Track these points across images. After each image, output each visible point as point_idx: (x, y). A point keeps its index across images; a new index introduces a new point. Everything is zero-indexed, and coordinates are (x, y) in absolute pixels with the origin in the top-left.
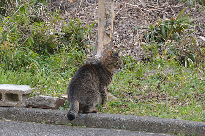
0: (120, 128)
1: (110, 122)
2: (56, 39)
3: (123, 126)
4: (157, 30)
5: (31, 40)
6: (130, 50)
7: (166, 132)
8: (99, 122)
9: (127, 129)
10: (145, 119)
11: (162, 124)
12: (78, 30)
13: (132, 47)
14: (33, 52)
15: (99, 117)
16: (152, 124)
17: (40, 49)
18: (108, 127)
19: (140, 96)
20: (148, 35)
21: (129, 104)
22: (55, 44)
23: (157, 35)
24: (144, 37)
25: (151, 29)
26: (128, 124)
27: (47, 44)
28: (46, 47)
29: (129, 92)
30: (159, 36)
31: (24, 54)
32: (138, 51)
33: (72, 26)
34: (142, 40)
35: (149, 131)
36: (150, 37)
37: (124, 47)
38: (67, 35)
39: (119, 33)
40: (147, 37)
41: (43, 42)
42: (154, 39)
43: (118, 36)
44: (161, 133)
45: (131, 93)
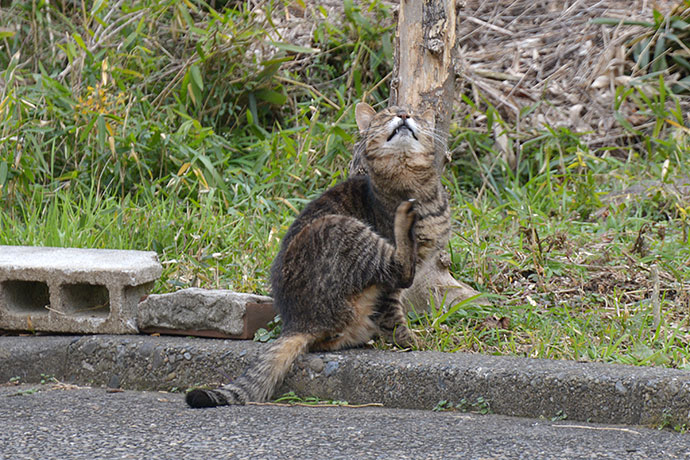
0: (468, 409)
1: (434, 384)
2: (287, 73)
3: (480, 400)
4: (677, 31)
5: (192, 80)
6: (577, 108)
7: (635, 421)
8: (394, 388)
9: (494, 409)
10: (561, 370)
11: (621, 389)
12: (376, 37)
13: (585, 93)
14: (197, 124)
15: (394, 367)
16: (584, 389)
17: (227, 113)
18: (426, 403)
19: (566, 281)
20: (645, 50)
21: (515, 316)
22: (286, 90)
23: (677, 47)
24: (631, 57)
25: (656, 27)
26: (496, 391)
27: (257, 92)
28: (253, 103)
29: (526, 269)
30: (682, 53)
31: (158, 134)
32: (608, 109)
33: (351, 20)
34: (621, 69)
35: (575, 416)
36: (651, 57)
37: (554, 96)
38: (334, 54)
39: (544, 41)
40: (642, 58)
41: (241, 85)
42: (664, 64)
43: (536, 55)
44: (615, 422)
45: (530, 272)
